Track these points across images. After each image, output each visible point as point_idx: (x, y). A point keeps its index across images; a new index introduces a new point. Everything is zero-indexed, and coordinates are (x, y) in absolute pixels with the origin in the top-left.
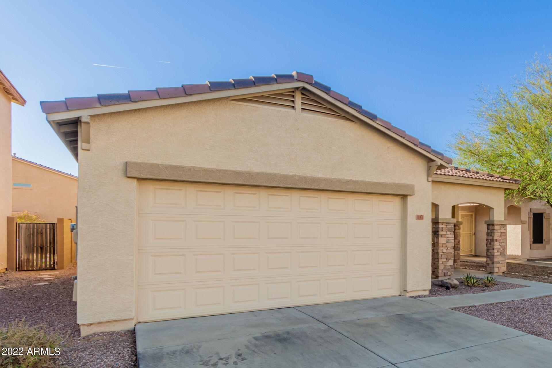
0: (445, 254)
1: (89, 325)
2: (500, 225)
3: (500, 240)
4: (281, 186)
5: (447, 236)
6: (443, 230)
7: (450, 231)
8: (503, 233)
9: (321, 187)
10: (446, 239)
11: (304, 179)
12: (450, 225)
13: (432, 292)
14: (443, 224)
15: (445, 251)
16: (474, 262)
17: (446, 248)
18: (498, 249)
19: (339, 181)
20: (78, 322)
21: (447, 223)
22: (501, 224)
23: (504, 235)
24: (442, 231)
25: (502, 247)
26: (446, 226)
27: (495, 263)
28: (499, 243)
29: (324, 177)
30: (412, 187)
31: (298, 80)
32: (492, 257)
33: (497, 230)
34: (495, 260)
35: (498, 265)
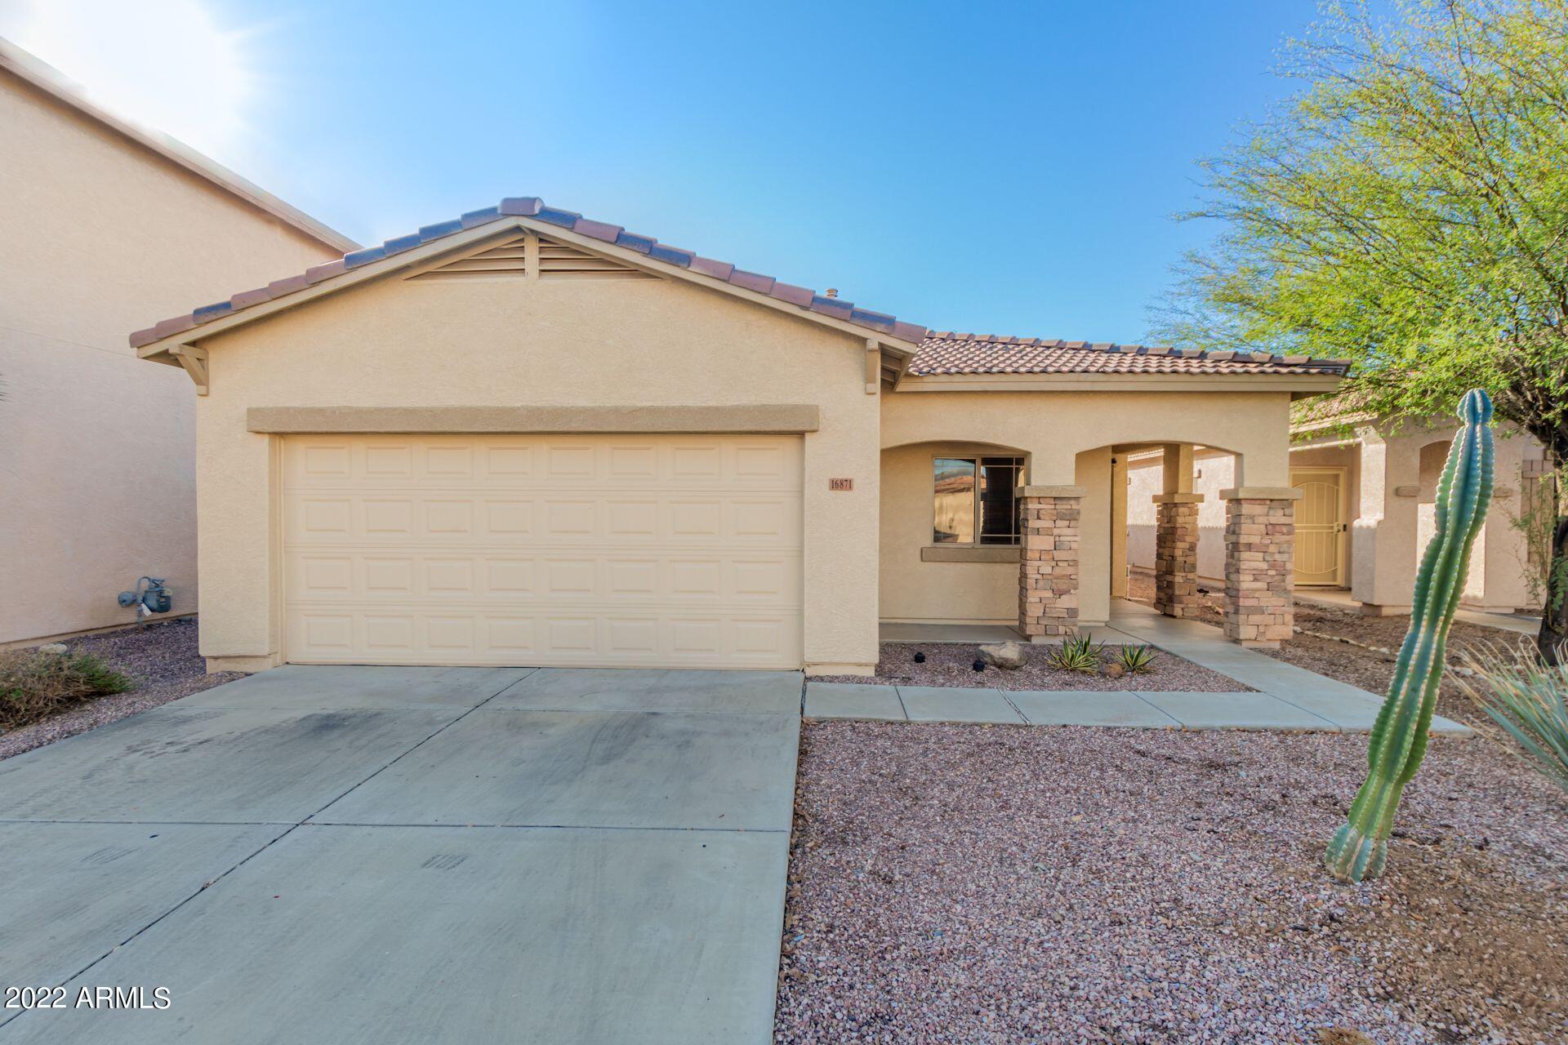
0: (1049, 577)
1: (216, 658)
2: (1268, 502)
3: (1267, 546)
4: (491, 429)
5: (1056, 531)
6: (1041, 516)
7: (1068, 517)
8: (1278, 527)
9: (574, 427)
10: (1051, 539)
11: (536, 413)
12: (1064, 502)
13: (883, 672)
14: (1041, 500)
15: (1046, 569)
16: (1313, 607)
17: (1054, 564)
18: (1255, 572)
19: (616, 411)
20: (202, 653)
21: (1055, 498)
22: (1271, 500)
23: (1285, 531)
24: (1039, 518)
25: (1272, 566)
26: (1053, 507)
27: (1242, 610)
28: (1261, 555)
29: (590, 405)
30: (812, 411)
31: (506, 215)
32: (1233, 593)
33: (1252, 517)
34: (1241, 604)
35: (1255, 618)
